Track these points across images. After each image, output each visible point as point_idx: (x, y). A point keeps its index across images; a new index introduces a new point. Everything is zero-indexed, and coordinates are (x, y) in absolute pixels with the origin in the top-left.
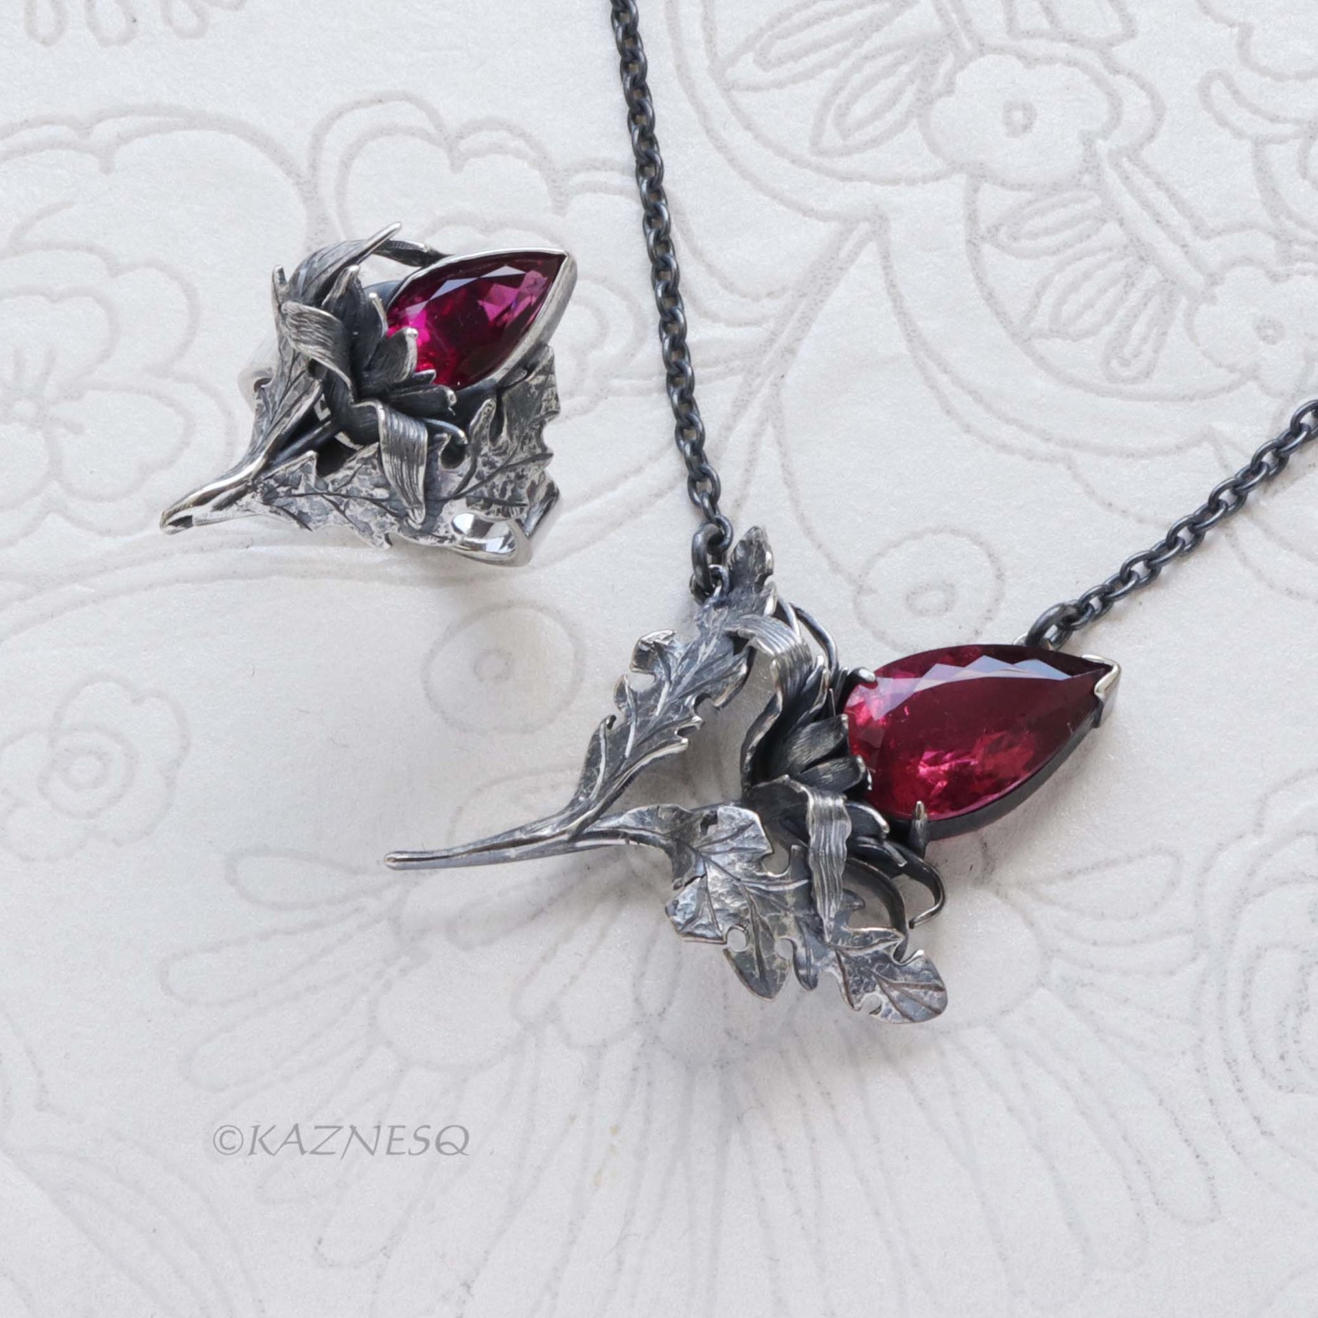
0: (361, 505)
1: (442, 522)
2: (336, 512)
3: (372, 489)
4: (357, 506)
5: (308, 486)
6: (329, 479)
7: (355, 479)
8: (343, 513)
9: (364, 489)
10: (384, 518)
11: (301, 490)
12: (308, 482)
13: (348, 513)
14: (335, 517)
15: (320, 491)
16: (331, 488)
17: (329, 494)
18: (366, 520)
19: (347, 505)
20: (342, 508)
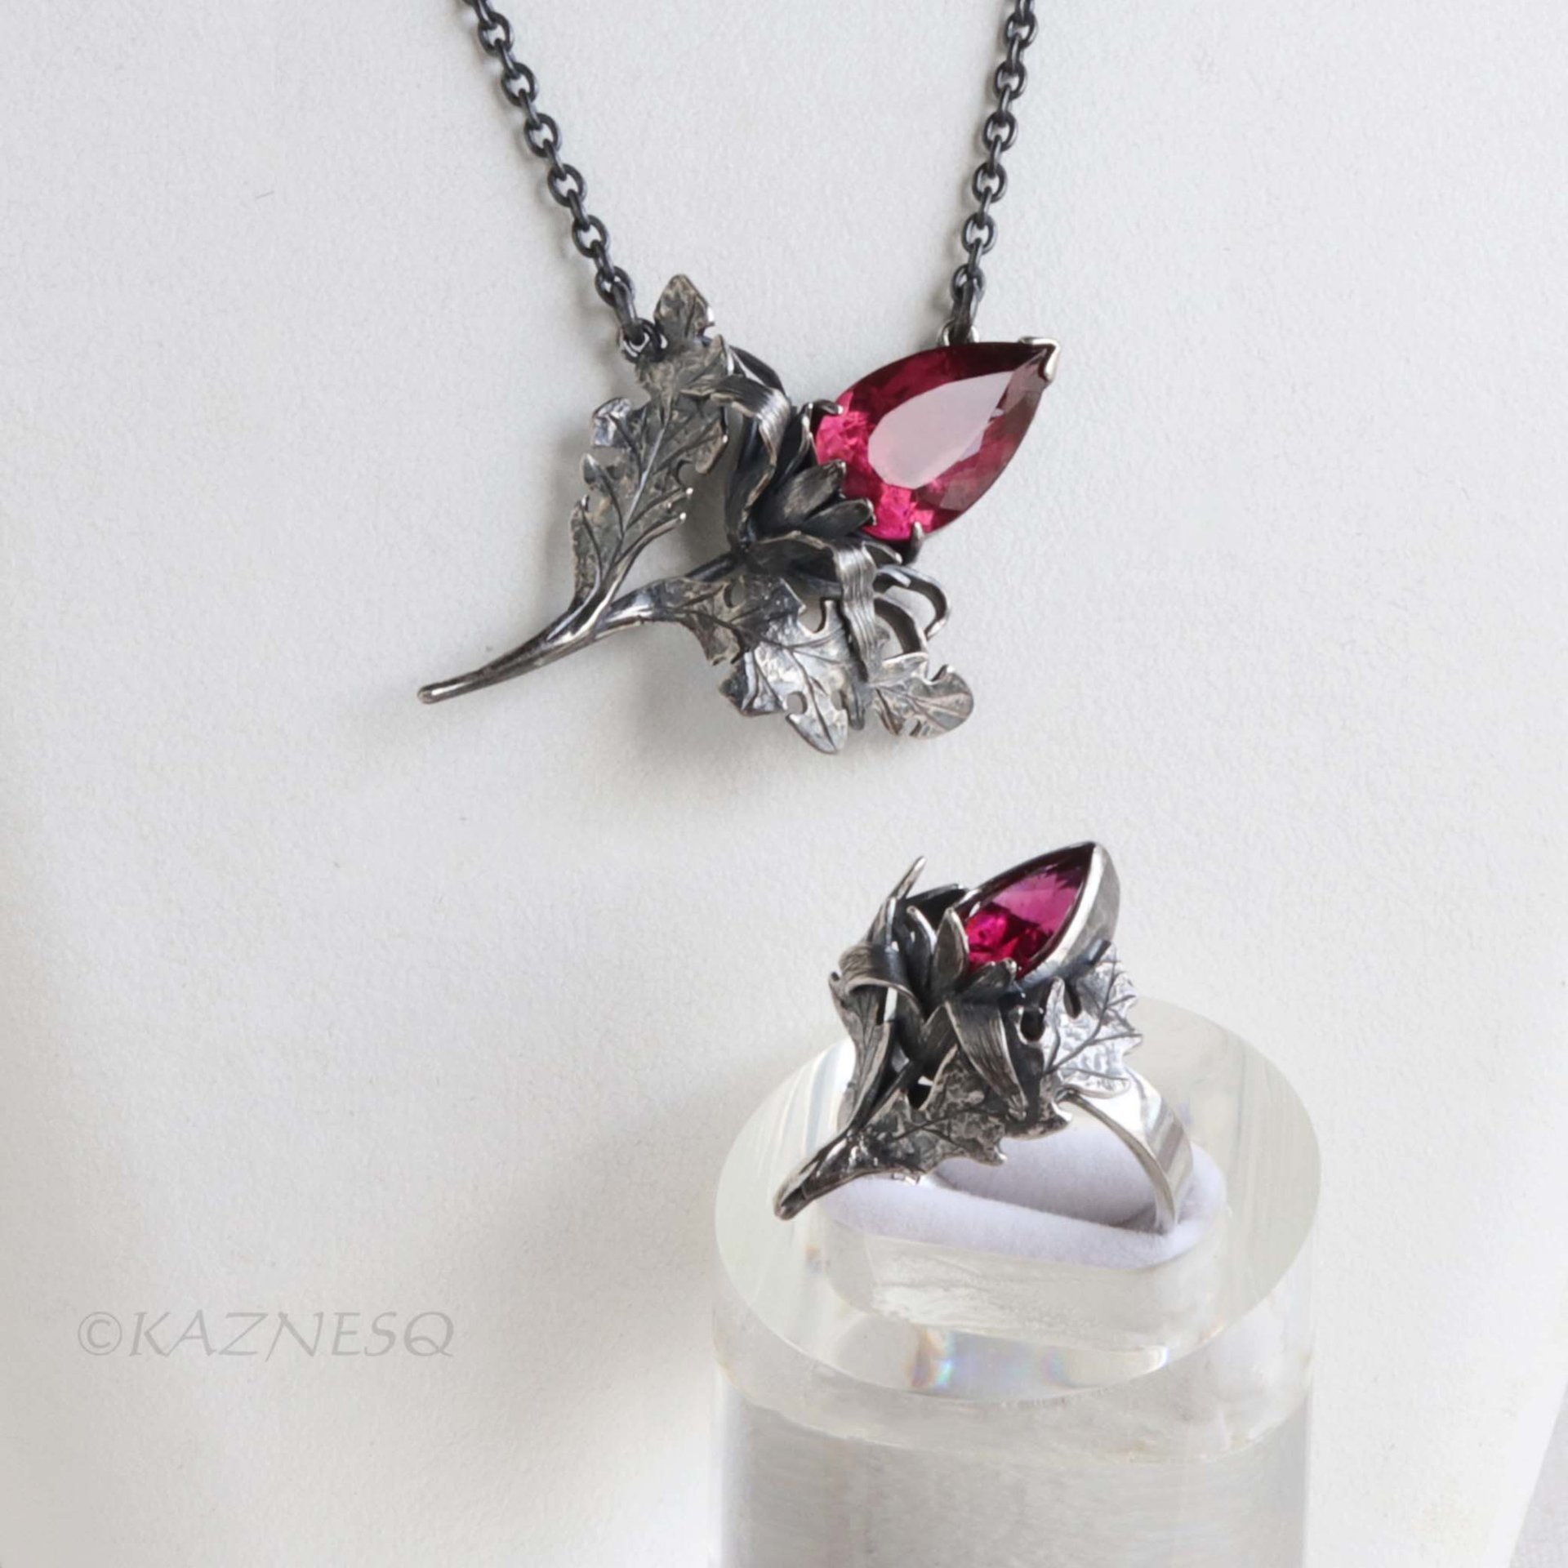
0: (962, 1120)
1: (1043, 1103)
2: (942, 1142)
3: (967, 1097)
4: (960, 1124)
5: (905, 1123)
6: (923, 1107)
7: (948, 1094)
8: (948, 1138)
9: (959, 1101)
10: (989, 1125)
11: (901, 1130)
12: (906, 1120)
13: (953, 1136)
14: (943, 1147)
15: (919, 1125)
16: (928, 1116)
17: (929, 1123)
18: (972, 1136)
19: (949, 1128)
20: (946, 1133)
